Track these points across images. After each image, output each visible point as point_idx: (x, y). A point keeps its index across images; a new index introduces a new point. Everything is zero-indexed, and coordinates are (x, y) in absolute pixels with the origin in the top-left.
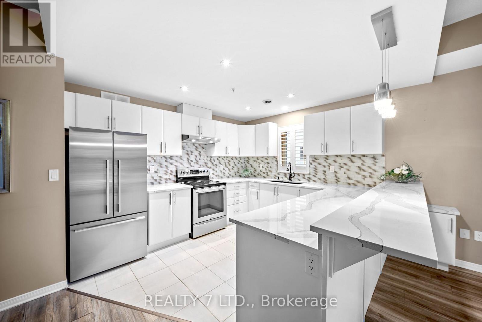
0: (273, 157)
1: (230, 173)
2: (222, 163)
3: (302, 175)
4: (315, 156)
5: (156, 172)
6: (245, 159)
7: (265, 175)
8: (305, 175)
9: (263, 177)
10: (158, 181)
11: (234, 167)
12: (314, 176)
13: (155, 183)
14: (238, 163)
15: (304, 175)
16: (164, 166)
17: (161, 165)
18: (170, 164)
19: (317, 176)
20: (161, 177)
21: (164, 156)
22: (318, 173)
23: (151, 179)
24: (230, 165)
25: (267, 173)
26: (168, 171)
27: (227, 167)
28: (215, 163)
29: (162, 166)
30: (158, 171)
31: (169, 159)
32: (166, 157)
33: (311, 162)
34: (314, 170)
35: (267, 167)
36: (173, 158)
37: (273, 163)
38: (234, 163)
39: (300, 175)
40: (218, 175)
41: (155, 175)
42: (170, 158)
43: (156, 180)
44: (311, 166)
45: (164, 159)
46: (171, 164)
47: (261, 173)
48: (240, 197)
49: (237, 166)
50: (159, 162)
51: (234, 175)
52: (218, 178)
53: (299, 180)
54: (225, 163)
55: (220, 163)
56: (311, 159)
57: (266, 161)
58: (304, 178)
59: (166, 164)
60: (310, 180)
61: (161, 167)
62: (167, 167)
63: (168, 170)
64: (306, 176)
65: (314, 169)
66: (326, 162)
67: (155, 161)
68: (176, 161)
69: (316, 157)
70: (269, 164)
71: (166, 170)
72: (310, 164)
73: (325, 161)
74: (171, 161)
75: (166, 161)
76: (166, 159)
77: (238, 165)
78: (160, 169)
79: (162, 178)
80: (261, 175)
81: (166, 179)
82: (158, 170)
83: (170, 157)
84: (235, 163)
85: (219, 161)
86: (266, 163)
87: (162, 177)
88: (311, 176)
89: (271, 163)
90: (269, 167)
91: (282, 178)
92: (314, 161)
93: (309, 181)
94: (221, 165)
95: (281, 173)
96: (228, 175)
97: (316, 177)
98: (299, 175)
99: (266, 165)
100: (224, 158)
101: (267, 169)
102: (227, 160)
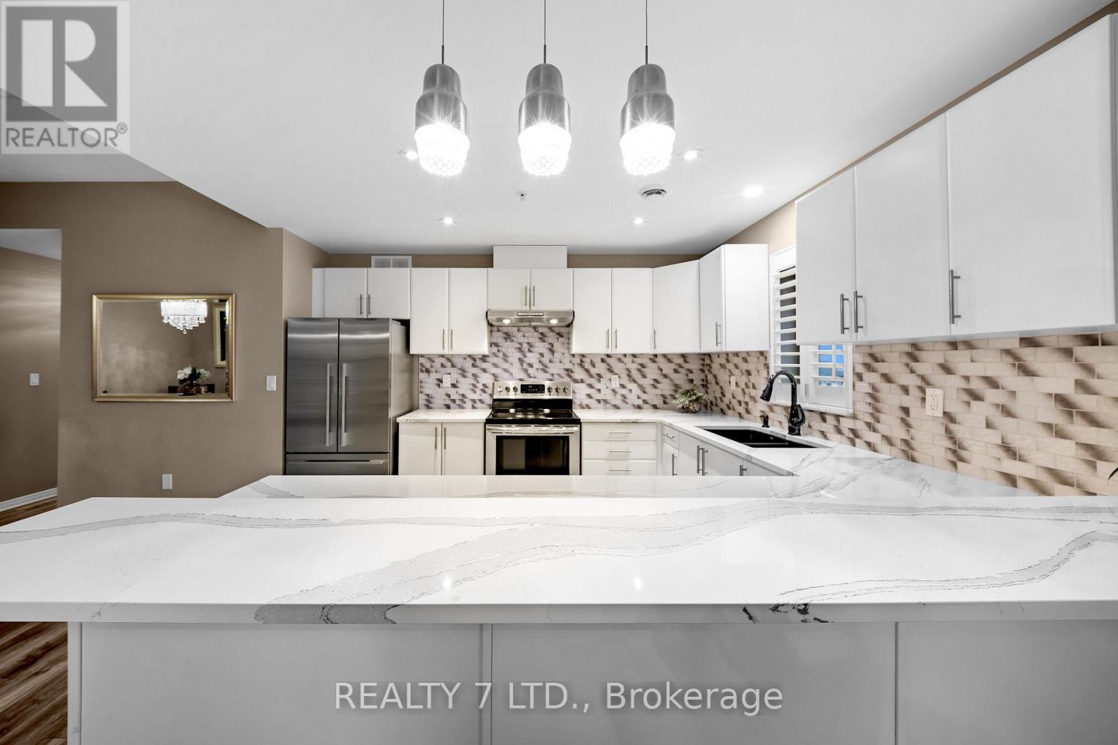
0: (758, 355)
1: (644, 397)
2: (616, 370)
3: (833, 418)
4: (871, 346)
5: (454, 386)
6: (703, 360)
7: (741, 409)
8: (841, 419)
9: (737, 415)
10: (458, 402)
11: (658, 382)
12: (869, 425)
13: (452, 405)
14: (676, 371)
15: (838, 417)
16: (469, 375)
17: (463, 372)
18: (481, 371)
19: (878, 426)
20: (463, 395)
21: (470, 356)
22: (882, 417)
23: (446, 398)
24: (644, 377)
25: (747, 403)
26: (478, 385)
27: (635, 381)
28: (594, 371)
29: (466, 374)
30: (458, 385)
31: (481, 361)
32: (474, 357)
33: (860, 369)
34: (870, 404)
35: (746, 384)
36: (487, 359)
37: (758, 371)
38: (659, 372)
39: (828, 418)
40: (606, 401)
41: (452, 392)
42: (481, 359)
43: (454, 401)
44: (858, 384)
45: (470, 362)
46: (484, 371)
47: (734, 402)
48: (632, 461)
49: (672, 380)
50: (460, 367)
51: (659, 402)
52: (606, 409)
53: (825, 437)
54: (628, 370)
55: (610, 370)
56: (860, 359)
57: (744, 366)
58: (839, 432)
59: (475, 370)
60: (857, 441)
61: (465, 377)
62: (475, 376)
63: (478, 382)
64: (846, 424)
65: (869, 400)
66: (912, 371)
67: (453, 366)
68: (495, 365)
69: (874, 350)
70: (750, 377)
71: (474, 382)
72: (856, 378)
73: (907, 365)
74: (484, 365)
75: (474, 366)
76: (473, 362)
77: (676, 377)
78: (462, 380)
79: (466, 398)
80: (734, 409)
81: (474, 401)
82: (457, 382)
83: (481, 357)
84: (664, 372)
85: (609, 365)
86: (744, 372)
87: (466, 395)
88: (860, 426)
89: (754, 373)
90: (750, 385)
91: (780, 422)
92: (869, 367)
93: (854, 445)
94: (613, 377)
95: (776, 405)
96: (640, 402)
97: (875, 430)
98: (823, 416)
99: (744, 379)
100: (624, 359)
101: (747, 390)
102: (633, 362)
